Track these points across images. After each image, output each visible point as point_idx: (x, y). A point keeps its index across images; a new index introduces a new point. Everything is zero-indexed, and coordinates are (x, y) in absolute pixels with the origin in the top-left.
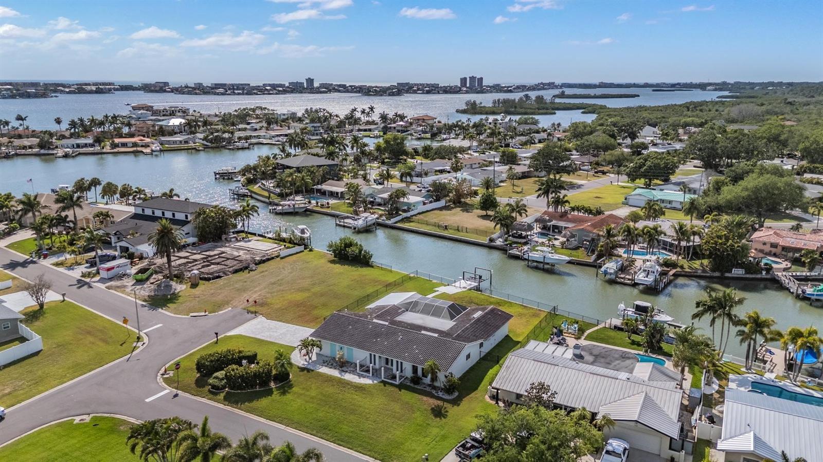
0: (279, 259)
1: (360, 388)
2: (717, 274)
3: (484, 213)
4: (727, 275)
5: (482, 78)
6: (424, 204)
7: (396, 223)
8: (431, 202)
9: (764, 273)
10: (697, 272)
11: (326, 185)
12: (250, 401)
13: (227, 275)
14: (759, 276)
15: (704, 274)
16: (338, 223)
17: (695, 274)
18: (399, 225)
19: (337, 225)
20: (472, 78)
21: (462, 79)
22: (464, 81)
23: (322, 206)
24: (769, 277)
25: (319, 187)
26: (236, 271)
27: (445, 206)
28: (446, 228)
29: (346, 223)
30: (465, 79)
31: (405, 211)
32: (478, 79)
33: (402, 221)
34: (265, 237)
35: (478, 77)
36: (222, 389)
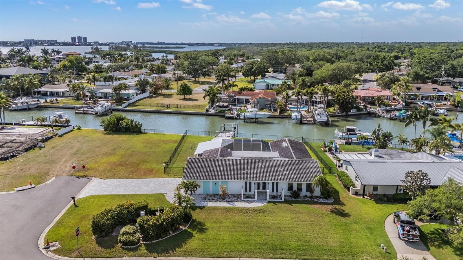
0: (57, 137)
1: (260, 211)
2: (344, 114)
3: (182, 97)
4: (349, 113)
5: (86, 38)
6: (137, 95)
7: (126, 107)
8: (140, 94)
9: (364, 110)
10: (335, 114)
11: (44, 88)
12: (180, 246)
13: (20, 154)
14: (362, 112)
15: (339, 115)
16: (77, 111)
17: (335, 115)
18: (129, 108)
19: (76, 113)
20: (79, 38)
21: (72, 38)
22: (73, 39)
23: (52, 102)
24: (366, 112)
25: (39, 89)
26: (27, 150)
27: (150, 96)
28: (168, 107)
29: (85, 111)
30: (75, 38)
31: (126, 100)
32: (84, 38)
33: (129, 105)
34: (24, 125)
35: (84, 37)
36: (137, 243)
